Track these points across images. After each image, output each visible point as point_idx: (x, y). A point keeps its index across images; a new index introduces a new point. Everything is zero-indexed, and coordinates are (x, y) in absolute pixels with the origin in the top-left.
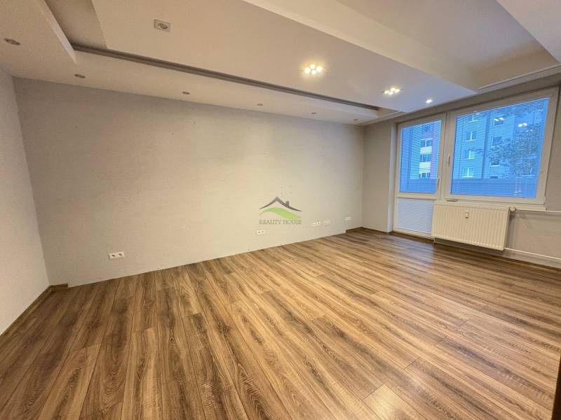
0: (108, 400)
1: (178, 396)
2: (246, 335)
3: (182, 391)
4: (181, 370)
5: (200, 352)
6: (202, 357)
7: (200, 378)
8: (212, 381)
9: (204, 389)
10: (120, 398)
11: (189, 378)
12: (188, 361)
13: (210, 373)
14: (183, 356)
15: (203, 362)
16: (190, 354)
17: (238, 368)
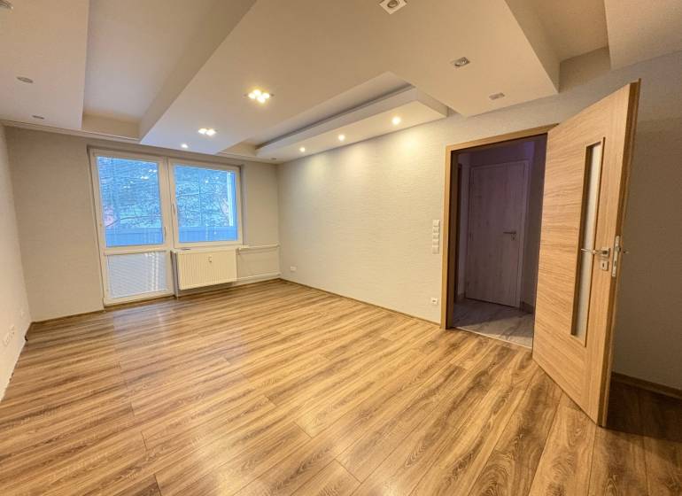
0: (507, 464)
1: (454, 412)
2: (365, 395)
3: (450, 412)
4: (436, 425)
5: (407, 421)
6: (412, 416)
7: (431, 406)
8: (428, 398)
9: (438, 400)
10: (495, 455)
11: (438, 413)
12: (424, 424)
13: (424, 403)
14: (423, 432)
15: (416, 413)
16: (417, 428)
17: (406, 388)
